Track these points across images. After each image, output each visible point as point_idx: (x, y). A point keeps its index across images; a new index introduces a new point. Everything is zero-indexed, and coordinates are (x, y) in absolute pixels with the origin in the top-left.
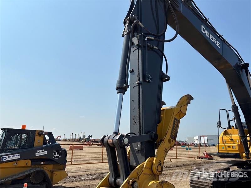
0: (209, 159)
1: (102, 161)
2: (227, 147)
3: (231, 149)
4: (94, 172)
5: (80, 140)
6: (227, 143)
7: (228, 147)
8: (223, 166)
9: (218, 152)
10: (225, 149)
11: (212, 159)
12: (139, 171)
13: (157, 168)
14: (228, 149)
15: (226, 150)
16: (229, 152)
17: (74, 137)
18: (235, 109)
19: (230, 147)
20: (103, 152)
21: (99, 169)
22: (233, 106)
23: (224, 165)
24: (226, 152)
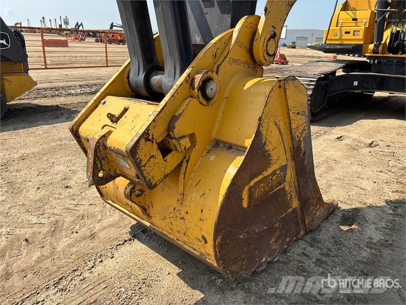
0: (283, 64)
1: (107, 64)
2: (343, 33)
3: (350, 36)
4: (95, 82)
5: (60, 31)
7: (346, 33)
8: (329, 67)
9: (325, 43)
10: (338, 38)
11: (286, 64)
12: (219, 52)
13: (267, 45)
14: (346, 36)
15: (340, 39)
16: (345, 42)
17: (48, 26)
19: (348, 33)
20: (106, 52)
21: (103, 78)
23: (329, 65)
24: (339, 42)
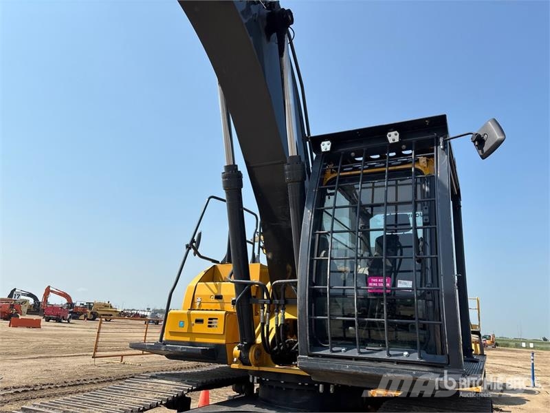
2: (193, 322)
3: (204, 328)
6: (204, 306)
7: (197, 321)
9: (161, 340)
10: (185, 330)
14: (198, 328)
15: (189, 333)
16: (198, 340)
18: (232, 179)
19: (201, 321)
22: (228, 168)
24: (188, 339)
